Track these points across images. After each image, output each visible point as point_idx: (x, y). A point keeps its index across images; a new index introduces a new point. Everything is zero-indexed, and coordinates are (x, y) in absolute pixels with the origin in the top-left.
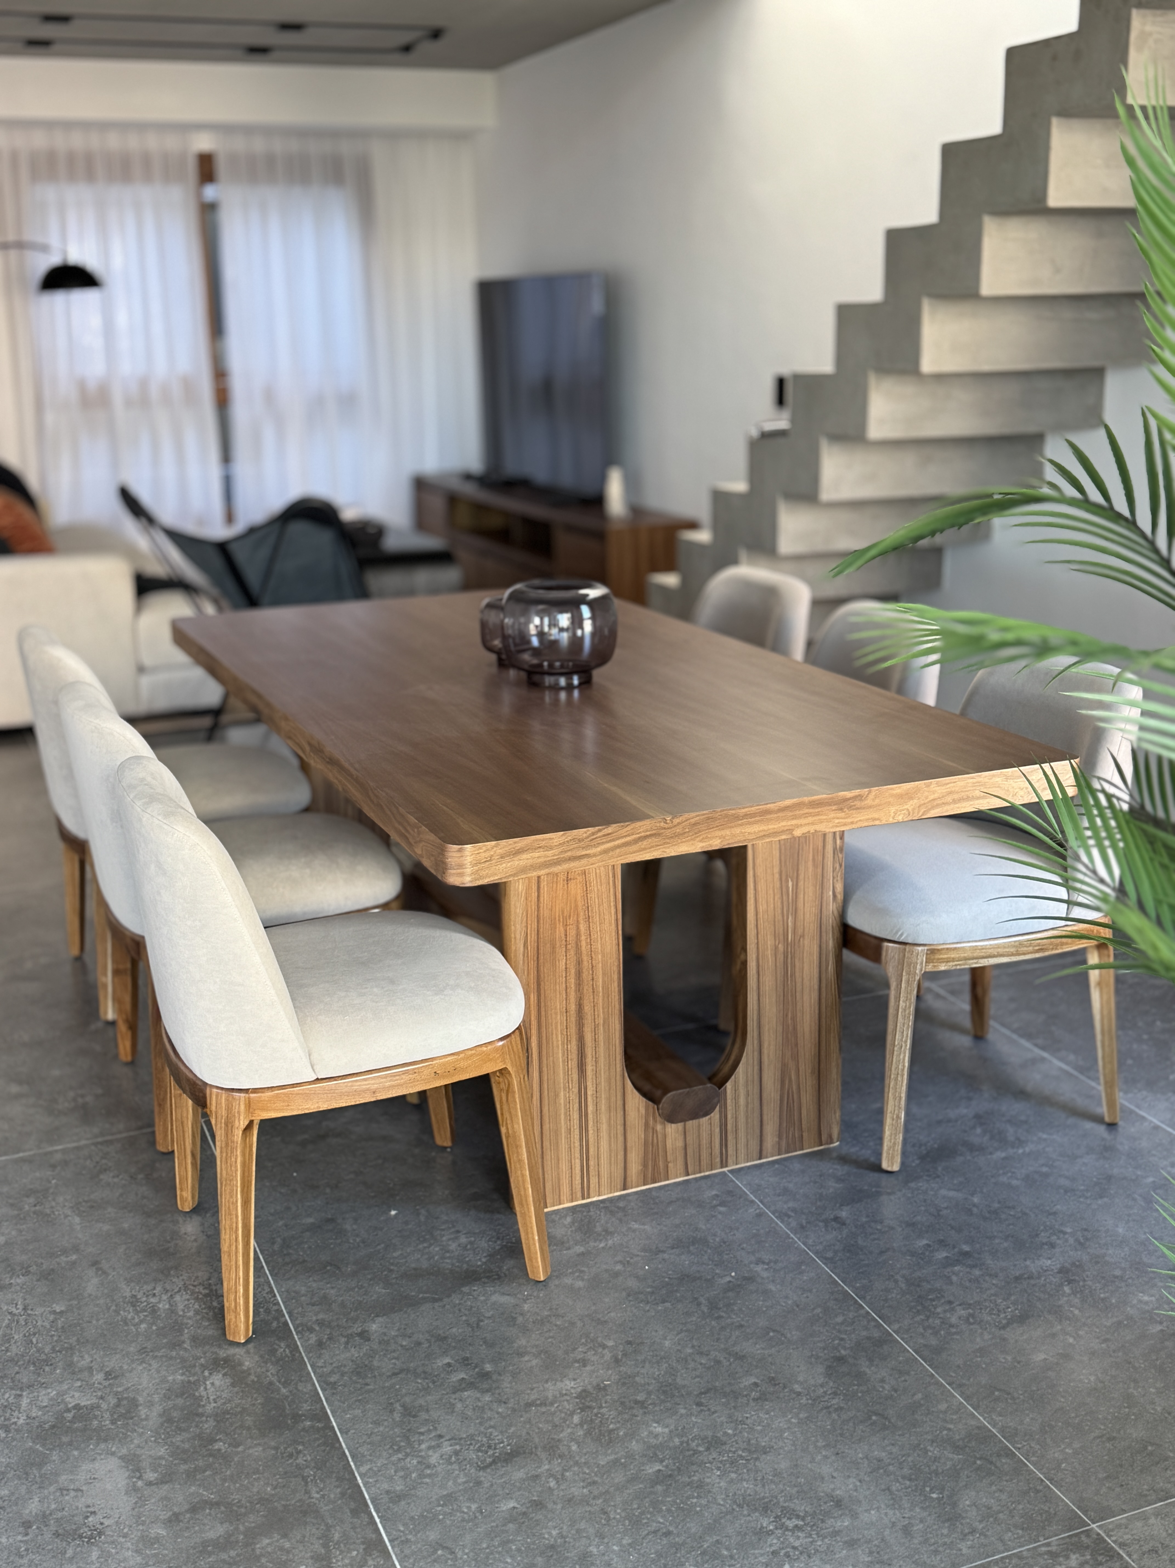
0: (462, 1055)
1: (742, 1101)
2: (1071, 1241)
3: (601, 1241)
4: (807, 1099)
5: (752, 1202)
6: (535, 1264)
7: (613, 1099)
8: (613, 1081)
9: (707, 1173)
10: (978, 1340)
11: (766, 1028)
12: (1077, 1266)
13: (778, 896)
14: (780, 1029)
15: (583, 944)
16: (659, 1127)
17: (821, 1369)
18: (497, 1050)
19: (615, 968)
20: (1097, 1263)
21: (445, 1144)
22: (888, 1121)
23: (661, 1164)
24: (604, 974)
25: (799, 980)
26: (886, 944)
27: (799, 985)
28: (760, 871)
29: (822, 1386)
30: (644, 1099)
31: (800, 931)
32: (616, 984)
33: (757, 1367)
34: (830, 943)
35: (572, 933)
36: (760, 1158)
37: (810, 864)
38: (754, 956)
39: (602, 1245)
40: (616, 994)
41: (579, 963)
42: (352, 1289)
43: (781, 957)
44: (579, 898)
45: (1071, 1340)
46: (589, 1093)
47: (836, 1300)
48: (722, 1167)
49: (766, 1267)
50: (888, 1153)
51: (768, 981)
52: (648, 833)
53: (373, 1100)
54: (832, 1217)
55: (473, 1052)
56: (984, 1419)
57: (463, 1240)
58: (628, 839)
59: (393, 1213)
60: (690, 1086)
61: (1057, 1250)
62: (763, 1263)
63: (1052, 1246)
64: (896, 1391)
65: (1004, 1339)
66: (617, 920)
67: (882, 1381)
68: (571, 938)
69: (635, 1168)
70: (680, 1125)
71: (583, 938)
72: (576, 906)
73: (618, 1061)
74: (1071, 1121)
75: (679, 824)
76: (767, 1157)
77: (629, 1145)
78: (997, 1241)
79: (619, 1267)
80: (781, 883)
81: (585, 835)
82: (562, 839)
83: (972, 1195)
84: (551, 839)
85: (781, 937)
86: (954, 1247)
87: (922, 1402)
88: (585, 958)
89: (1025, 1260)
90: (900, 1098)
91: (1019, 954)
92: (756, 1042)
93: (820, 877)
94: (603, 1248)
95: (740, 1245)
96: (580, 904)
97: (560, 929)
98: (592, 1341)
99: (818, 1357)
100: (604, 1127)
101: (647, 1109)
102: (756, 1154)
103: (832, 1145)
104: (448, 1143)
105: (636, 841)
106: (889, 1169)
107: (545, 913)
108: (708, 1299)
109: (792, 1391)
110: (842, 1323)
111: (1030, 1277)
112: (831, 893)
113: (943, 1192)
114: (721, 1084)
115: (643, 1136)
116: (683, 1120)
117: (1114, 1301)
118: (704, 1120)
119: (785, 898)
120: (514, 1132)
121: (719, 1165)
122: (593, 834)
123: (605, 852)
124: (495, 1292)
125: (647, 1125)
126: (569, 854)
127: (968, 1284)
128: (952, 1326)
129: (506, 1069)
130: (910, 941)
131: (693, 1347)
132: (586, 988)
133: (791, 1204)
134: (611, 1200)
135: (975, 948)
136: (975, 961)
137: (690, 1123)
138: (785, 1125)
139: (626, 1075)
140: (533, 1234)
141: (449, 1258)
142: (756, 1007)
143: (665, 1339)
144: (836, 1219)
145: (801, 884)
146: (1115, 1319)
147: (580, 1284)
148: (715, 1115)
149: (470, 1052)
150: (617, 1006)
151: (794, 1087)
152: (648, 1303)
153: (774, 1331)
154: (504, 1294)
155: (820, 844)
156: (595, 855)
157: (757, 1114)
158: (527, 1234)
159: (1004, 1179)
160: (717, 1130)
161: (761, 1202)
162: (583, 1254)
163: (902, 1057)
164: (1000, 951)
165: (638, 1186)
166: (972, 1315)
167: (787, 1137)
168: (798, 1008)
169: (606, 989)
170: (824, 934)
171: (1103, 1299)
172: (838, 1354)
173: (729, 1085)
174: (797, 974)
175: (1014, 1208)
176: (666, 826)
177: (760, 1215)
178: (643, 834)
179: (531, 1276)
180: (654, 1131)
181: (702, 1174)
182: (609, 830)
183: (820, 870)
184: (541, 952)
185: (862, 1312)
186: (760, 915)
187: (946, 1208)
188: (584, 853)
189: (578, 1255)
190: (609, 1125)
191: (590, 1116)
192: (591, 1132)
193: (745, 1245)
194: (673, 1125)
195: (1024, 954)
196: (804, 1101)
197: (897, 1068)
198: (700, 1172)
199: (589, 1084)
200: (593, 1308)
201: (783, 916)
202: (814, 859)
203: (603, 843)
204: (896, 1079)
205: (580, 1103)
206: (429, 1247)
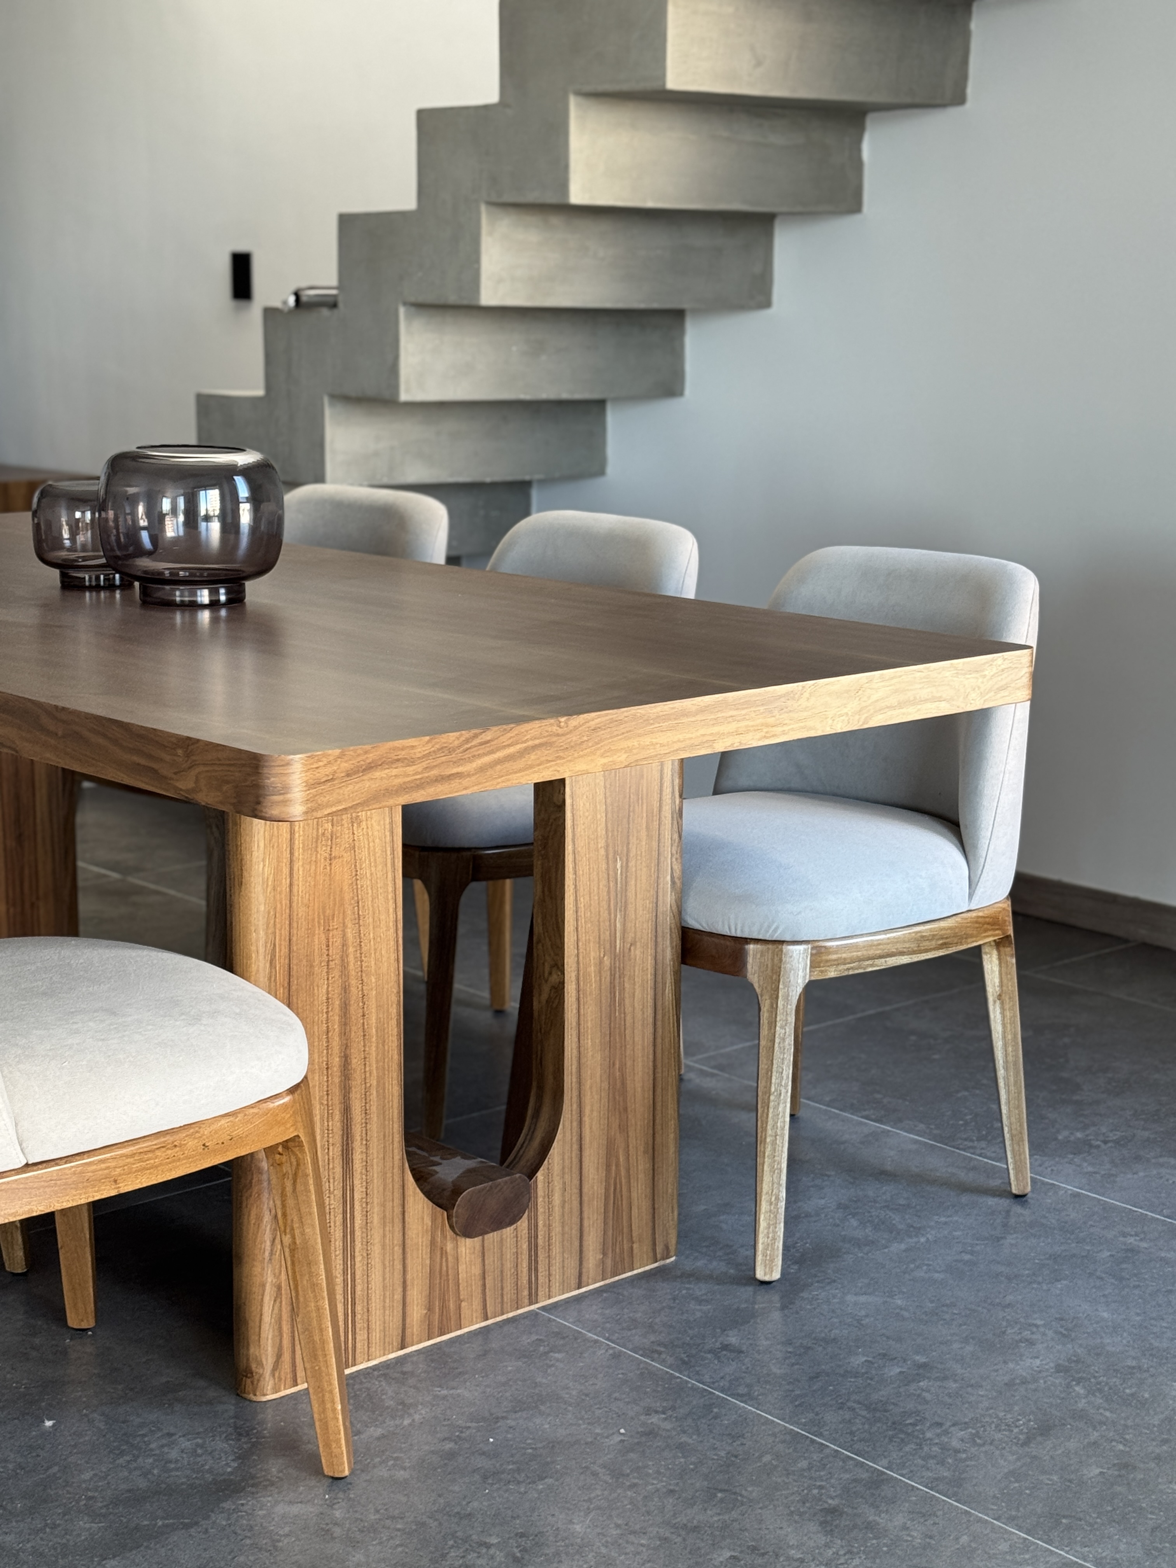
0: (240, 1116)
1: (557, 1199)
2: (1050, 1333)
3: (402, 1417)
4: (639, 1191)
5: (596, 1341)
6: (336, 1451)
7: (389, 1205)
8: (389, 1175)
9: (511, 1315)
10: (1002, 1462)
11: (587, 1084)
12: (1077, 1362)
13: (603, 882)
14: (605, 1085)
15: (351, 959)
16: (449, 1246)
17: (813, 1527)
18: (285, 1107)
19: (394, 998)
20: (1098, 1355)
21: (84, 1325)
22: (764, 1206)
23: (452, 1306)
24: (379, 1007)
25: (629, 1009)
26: (751, 947)
27: (629, 1018)
28: (581, 843)
29: (827, 1546)
30: (431, 1204)
31: (630, 937)
32: (394, 1022)
33: (723, 1538)
34: (669, 951)
35: (337, 941)
36: (579, 1287)
37: (644, 834)
38: (574, 974)
39: (406, 1422)
40: (395, 1039)
41: (345, 989)
42: (42, 1530)
43: (606, 975)
44: (346, 888)
45: (1121, 1447)
46: (357, 1196)
47: (783, 1442)
48: (531, 1304)
49: (663, 1416)
50: (765, 1255)
51: (591, 1012)
52: (537, 742)
53: (113, 1193)
54: (718, 1345)
55: (255, 1110)
56: (1067, 1552)
57: (186, 1444)
58: (512, 750)
59: (49, 1423)
60: (491, 1180)
61: (1040, 1346)
62: (656, 1412)
63: (1031, 1343)
64: (931, 1537)
65: (1035, 1457)
66: (396, 921)
67: (905, 1528)
68: (335, 952)
69: (416, 1313)
70: (477, 1240)
71: (351, 950)
72: (342, 899)
73: (396, 1145)
74: (965, 1198)
75: (576, 728)
76: (588, 1285)
77: (409, 1277)
78: (956, 1346)
79: (449, 1446)
80: (608, 863)
81: (456, 743)
82: (428, 748)
83: (892, 1297)
84: (413, 747)
85: (608, 946)
86: (905, 1361)
87: (973, 1545)
88: (353, 982)
89: (1005, 1362)
90: (780, 1170)
91: (921, 952)
92: (575, 1106)
93: (655, 854)
94: (410, 1425)
95: (609, 1396)
96: (347, 896)
97: (319, 938)
98: (465, 1541)
99: (801, 1514)
100: (376, 1250)
101: (434, 1220)
102: (574, 1282)
103: (668, 1261)
104: (89, 1323)
105: (522, 754)
106: (767, 1278)
107: (300, 911)
108: (604, 1466)
109: (788, 1558)
110: (809, 1469)
111: (1024, 1382)
112: (669, 878)
113: (850, 1298)
114: (532, 1174)
115: (428, 1262)
116: (483, 1233)
117: (1147, 1395)
118: (508, 1231)
119: (612, 884)
120: (305, 1242)
121: (526, 1301)
122: (467, 741)
123: (482, 769)
124: (277, 1503)
125: (433, 1243)
126: (435, 772)
127: (949, 1401)
128: (957, 1451)
129: (298, 1136)
130: (788, 938)
131: (618, 1526)
132: (354, 1028)
133: (652, 1338)
134: (386, 1365)
135: (871, 945)
136: (870, 962)
137: (492, 1237)
138: (610, 1233)
139: (407, 1165)
140: (333, 1402)
141: (177, 1469)
142: (575, 1052)
143: (571, 1522)
144: (725, 1347)
145: (632, 864)
146: (1162, 1416)
147: (401, 1475)
148: (523, 1224)
149: (252, 1111)
150: (396, 1057)
151: (623, 1172)
152: (519, 1483)
153: (721, 1491)
154: (291, 1503)
155: (656, 805)
156: (469, 775)
157: (576, 1219)
158: (323, 1402)
159: (920, 1274)
160: (525, 1246)
161: (608, 1339)
162: (383, 1436)
163: (780, 1109)
164: (900, 946)
165: (420, 1342)
166: (977, 1435)
167: (613, 1250)
168: (628, 1053)
169: (381, 1029)
170: (660, 939)
171: (1132, 1395)
172: (826, 1506)
173: (540, 1175)
174: (627, 1002)
175: (953, 1305)
176: (560, 731)
177: (616, 1356)
178: (530, 743)
179: (327, 1471)
180: (443, 1252)
181: (505, 1317)
182: (488, 736)
183: (655, 844)
184: (294, 973)
185: (827, 1451)
186: (581, 913)
187: (867, 1316)
188: (455, 771)
189: (378, 1439)
190: (383, 1247)
191: (358, 1233)
192: (358, 1259)
193: (617, 1395)
194: (468, 1240)
195: (926, 951)
196: (634, 1195)
197: (775, 1126)
198: (503, 1314)
199: (357, 1182)
200: (442, 1501)
201: (610, 914)
202: (648, 828)
203: (479, 756)
204: (774, 1143)
205: (344, 1212)
206: (135, 1460)
